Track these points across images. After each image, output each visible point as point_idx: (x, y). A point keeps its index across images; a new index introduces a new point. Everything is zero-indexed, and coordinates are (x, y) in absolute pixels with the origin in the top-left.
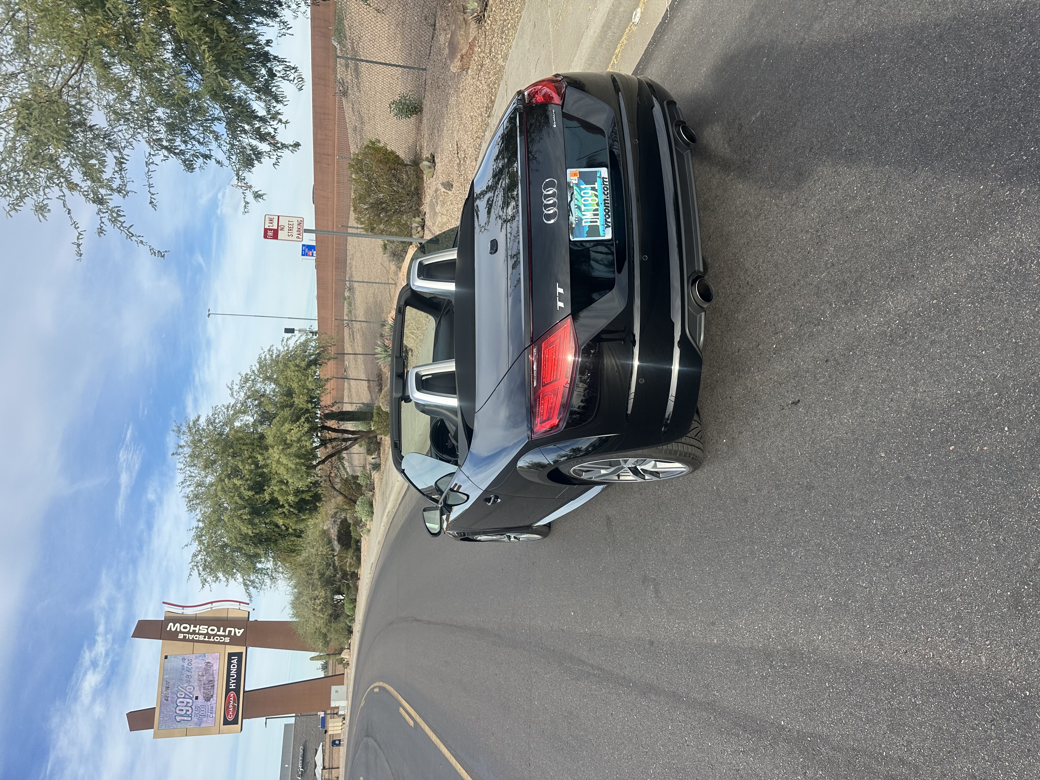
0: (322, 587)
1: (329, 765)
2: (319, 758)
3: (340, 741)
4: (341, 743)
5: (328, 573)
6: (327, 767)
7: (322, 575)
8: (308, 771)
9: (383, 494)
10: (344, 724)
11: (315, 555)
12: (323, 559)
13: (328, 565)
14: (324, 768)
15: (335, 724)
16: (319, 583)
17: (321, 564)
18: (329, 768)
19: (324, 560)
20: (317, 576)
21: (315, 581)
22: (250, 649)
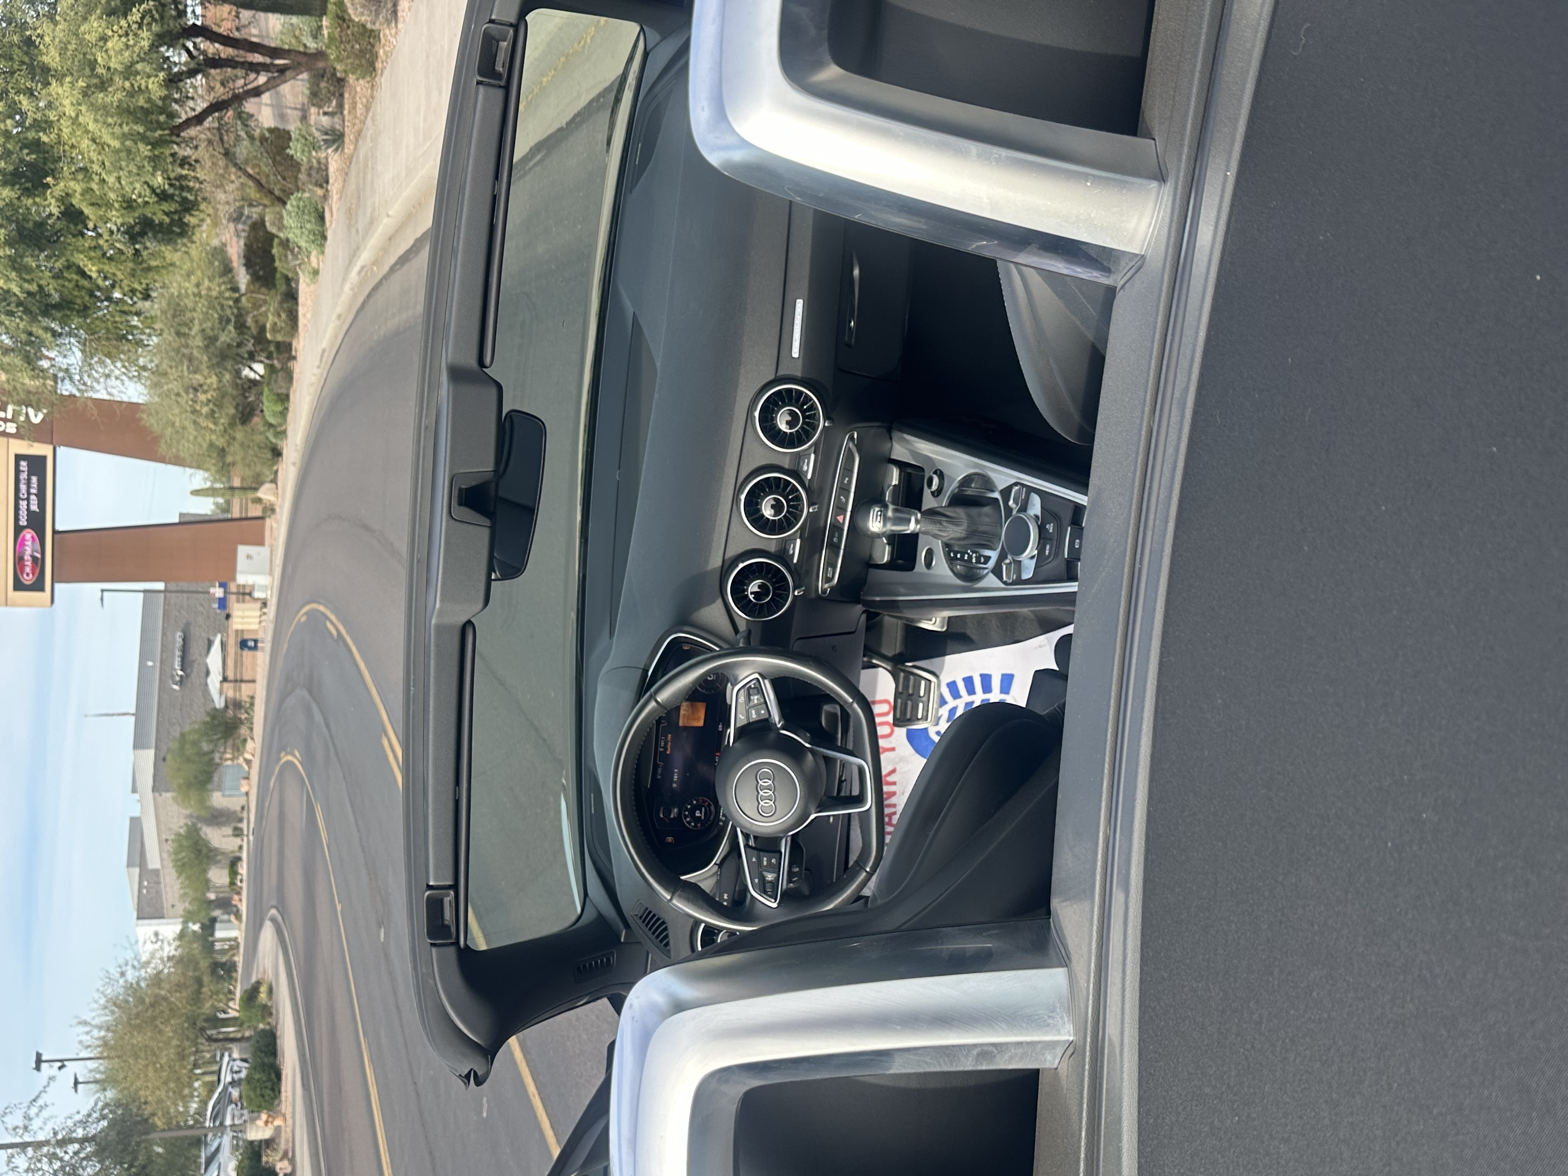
0: (211, 367)
1: (235, 674)
2: (214, 660)
3: (256, 641)
4: (259, 645)
5: (224, 338)
6: (230, 675)
7: (211, 340)
8: (193, 676)
9: (351, 215)
10: (265, 614)
11: (195, 295)
12: (211, 307)
13: (224, 321)
14: (225, 679)
15: (247, 613)
16: (205, 358)
17: (207, 317)
18: (236, 681)
19: (214, 308)
20: (199, 342)
21: (196, 353)
22: (62, 451)
